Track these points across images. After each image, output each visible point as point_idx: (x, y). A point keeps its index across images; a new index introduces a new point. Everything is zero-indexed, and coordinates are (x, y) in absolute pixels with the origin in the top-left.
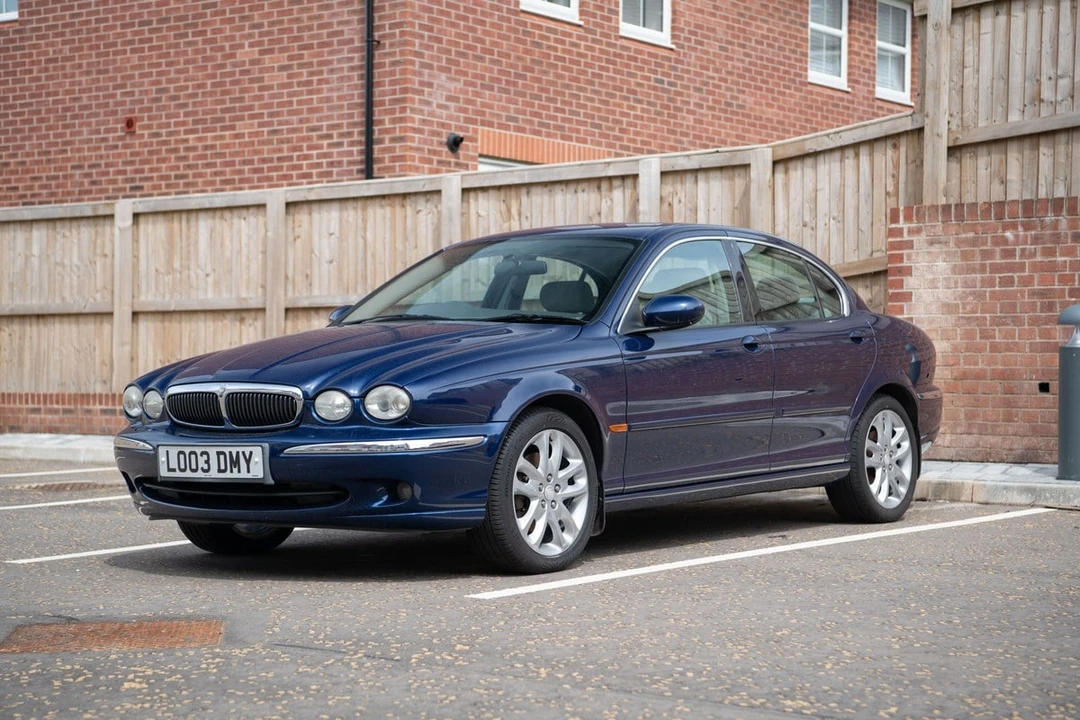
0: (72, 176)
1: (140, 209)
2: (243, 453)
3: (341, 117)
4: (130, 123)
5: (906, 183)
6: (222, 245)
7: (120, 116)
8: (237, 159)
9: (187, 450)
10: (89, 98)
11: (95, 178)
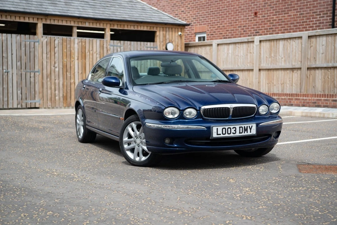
0: (238, 29)
1: (262, 39)
2: (249, 126)
3: (324, 8)
4: (256, 13)
6: (287, 49)
7: (253, 11)
8: (289, 23)
10: (244, 7)
11: (245, 30)
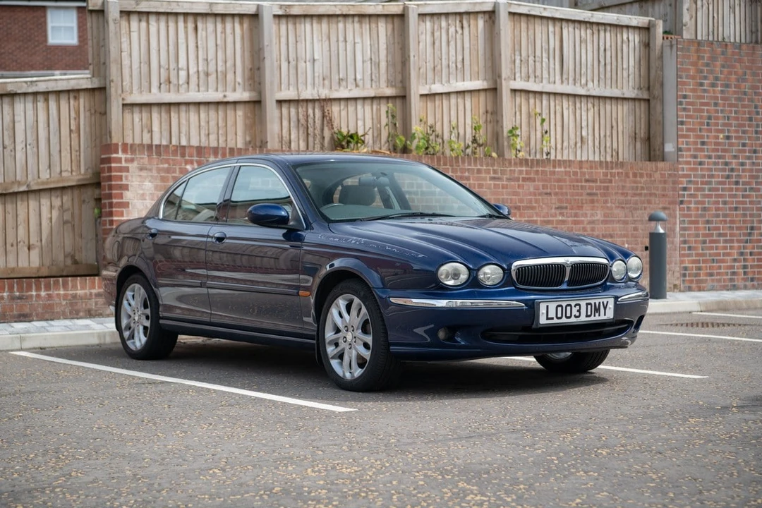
2: (603, 303)
5: (84, 124)
9: (564, 304)
